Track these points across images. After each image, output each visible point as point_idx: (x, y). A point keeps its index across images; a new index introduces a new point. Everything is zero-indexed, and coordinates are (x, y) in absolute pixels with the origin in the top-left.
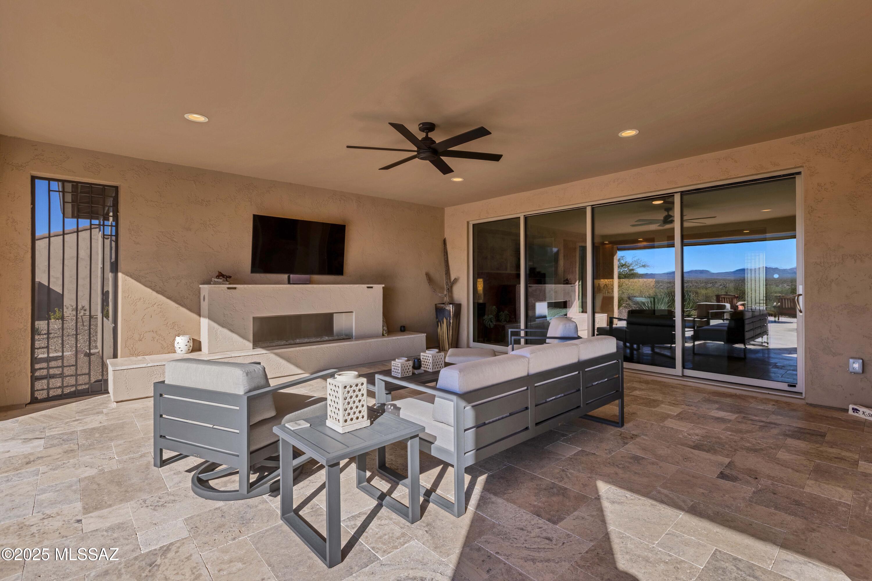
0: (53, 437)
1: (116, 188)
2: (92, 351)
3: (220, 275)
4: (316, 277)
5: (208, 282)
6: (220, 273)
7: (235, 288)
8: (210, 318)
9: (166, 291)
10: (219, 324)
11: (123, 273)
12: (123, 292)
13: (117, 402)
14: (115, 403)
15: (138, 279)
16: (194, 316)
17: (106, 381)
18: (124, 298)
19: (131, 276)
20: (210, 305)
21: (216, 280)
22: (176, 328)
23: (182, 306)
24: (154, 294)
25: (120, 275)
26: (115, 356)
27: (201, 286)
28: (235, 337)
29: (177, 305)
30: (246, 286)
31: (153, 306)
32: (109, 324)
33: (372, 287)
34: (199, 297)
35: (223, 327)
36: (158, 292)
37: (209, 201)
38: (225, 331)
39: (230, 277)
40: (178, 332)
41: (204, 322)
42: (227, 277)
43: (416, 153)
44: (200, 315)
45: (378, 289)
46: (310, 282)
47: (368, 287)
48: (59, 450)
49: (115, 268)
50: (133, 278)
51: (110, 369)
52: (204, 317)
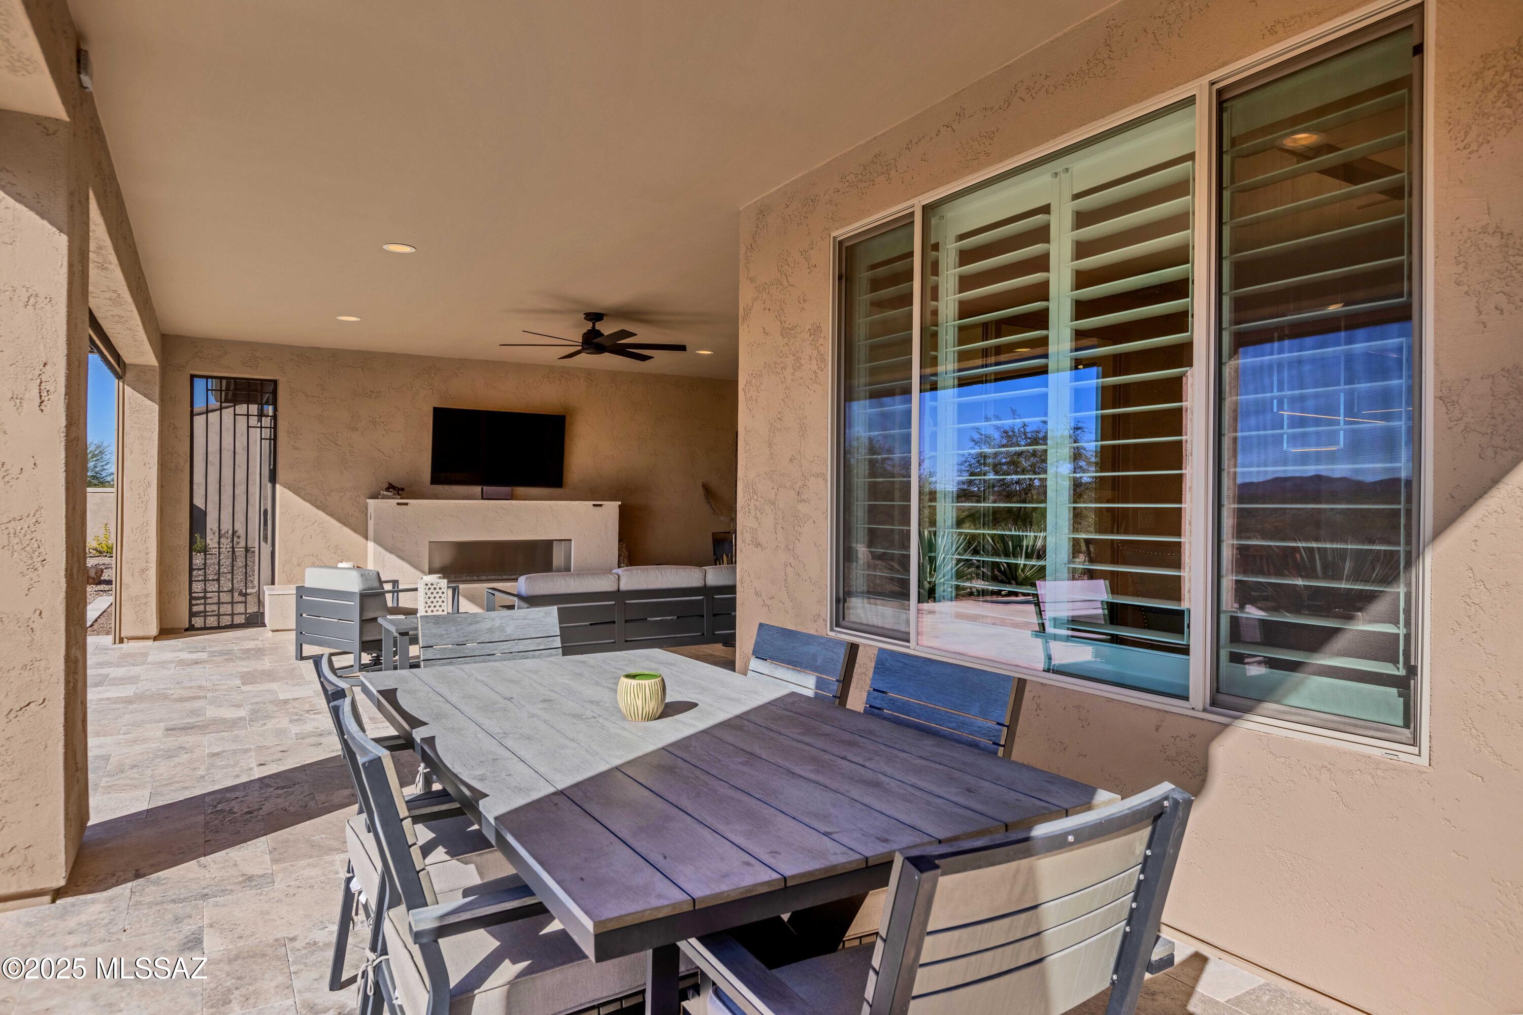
0: (214, 652)
1: (275, 382)
2: (248, 591)
3: (391, 487)
4: (521, 490)
5: (375, 496)
6: (390, 484)
7: (406, 504)
8: (377, 541)
9: (327, 507)
10: (386, 549)
11: (281, 485)
12: (281, 506)
13: (273, 631)
14: (270, 632)
15: (296, 492)
16: (359, 539)
17: (263, 614)
18: (282, 513)
19: (289, 489)
20: (376, 524)
21: (385, 493)
22: (339, 552)
23: (346, 525)
24: (315, 509)
25: (278, 486)
26: (273, 583)
27: (368, 501)
28: (405, 565)
29: (340, 525)
30: (420, 501)
31: (313, 524)
32: (266, 549)
33: (601, 505)
34: (366, 515)
35: (391, 552)
36: (318, 507)
37: (380, 392)
38: (393, 558)
39: (403, 490)
40: (341, 558)
41: (371, 545)
42: (399, 489)
43: (580, 348)
44: (367, 538)
45: (612, 508)
46: (512, 497)
47: (594, 505)
48: (221, 658)
49: (273, 479)
50: (291, 491)
51: (267, 593)
52: (370, 540)
